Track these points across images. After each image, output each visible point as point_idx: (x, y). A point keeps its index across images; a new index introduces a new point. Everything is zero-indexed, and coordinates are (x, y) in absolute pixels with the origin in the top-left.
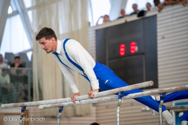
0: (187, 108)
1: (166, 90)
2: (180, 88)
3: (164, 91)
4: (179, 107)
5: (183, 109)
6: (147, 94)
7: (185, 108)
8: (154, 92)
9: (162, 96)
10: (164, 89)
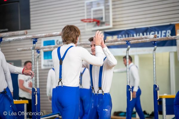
0: (53, 47)
1: (38, 36)
2: (48, 35)
3: (36, 36)
4: (47, 47)
5: (50, 48)
6: (22, 38)
7: (51, 48)
8: (28, 37)
9: (34, 40)
10: (36, 35)
